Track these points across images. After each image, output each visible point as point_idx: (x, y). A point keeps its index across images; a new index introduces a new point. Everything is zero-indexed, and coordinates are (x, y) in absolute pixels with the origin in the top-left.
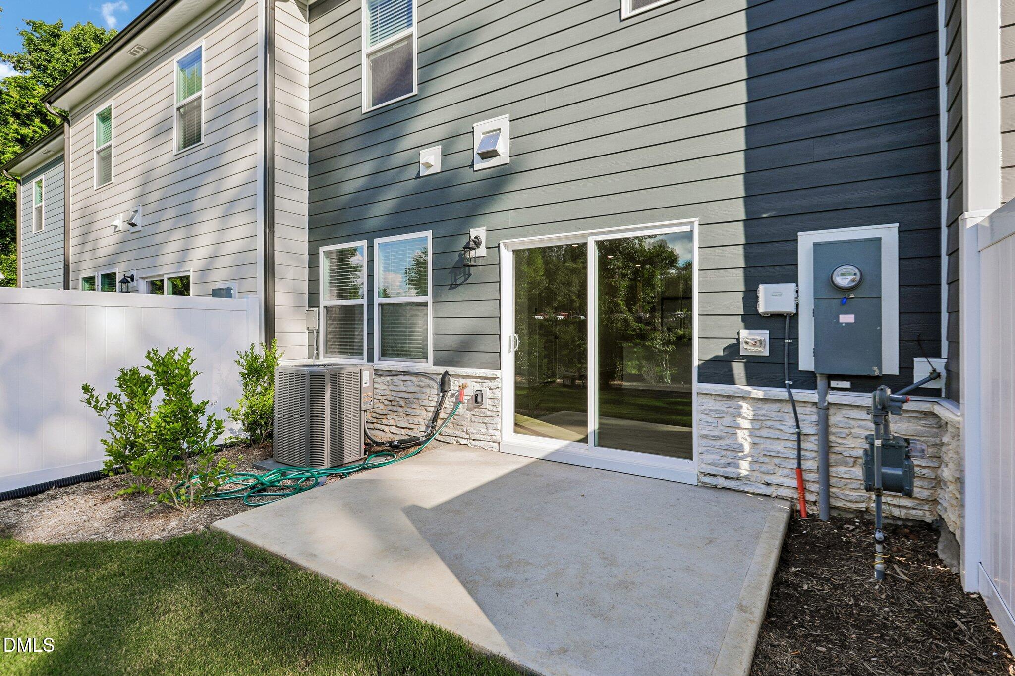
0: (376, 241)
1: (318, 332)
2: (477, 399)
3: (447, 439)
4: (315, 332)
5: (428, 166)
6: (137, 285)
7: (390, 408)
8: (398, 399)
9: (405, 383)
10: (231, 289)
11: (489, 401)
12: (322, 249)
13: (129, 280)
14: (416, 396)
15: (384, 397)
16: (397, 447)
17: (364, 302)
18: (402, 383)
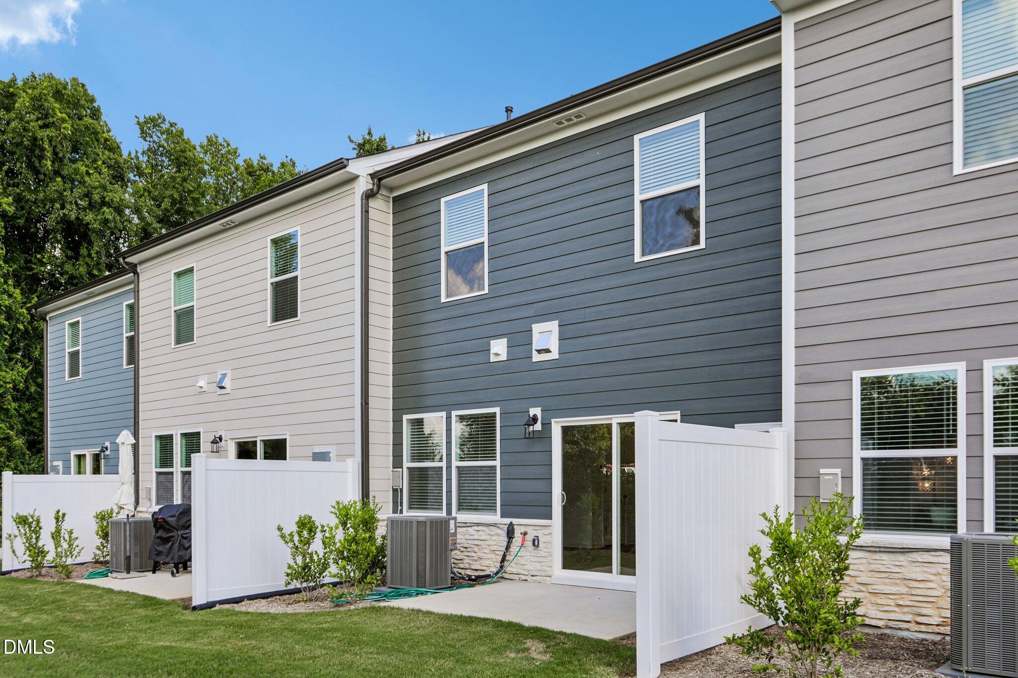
0: (454, 413)
1: (401, 490)
2: (535, 543)
3: (511, 576)
4: (399, 490)
5: (497, 355)
6: (227, 445)
7: (466, 554)
8: (472, 546)
9: (478, 533)
10: (330, 452)
11: (544, 545)
12: (405, 417)
13: (218, 440)
14: (488, 543)
15: (460, 545)
16: (474, 580)
17: (443, 464)
18: (475, 533)
